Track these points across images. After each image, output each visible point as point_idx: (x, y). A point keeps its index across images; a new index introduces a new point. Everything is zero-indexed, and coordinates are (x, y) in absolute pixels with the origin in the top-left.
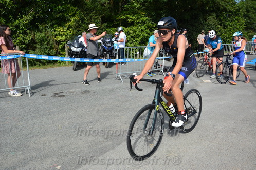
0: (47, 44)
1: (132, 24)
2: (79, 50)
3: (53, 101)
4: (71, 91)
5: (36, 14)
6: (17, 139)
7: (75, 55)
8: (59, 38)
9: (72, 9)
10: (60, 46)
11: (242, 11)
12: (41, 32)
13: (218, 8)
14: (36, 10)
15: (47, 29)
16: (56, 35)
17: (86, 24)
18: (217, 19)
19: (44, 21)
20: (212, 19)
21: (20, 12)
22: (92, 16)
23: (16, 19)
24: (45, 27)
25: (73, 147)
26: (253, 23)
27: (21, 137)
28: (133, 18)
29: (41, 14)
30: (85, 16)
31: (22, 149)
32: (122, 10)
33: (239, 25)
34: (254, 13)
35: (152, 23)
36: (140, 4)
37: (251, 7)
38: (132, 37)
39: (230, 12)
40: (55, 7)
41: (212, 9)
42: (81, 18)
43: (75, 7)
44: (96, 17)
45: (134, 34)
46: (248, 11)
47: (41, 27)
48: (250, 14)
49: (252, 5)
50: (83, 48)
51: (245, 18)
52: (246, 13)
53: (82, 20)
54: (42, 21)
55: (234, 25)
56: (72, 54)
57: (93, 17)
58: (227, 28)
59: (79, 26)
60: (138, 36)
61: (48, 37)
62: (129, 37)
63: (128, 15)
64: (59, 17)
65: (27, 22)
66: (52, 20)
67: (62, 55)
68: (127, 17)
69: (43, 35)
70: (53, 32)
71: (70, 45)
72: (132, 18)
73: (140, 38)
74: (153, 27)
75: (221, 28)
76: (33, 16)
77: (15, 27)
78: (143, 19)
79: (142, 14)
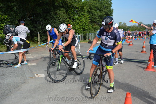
11: (86, 8)
13: (67, 4)
18: (66, 13)
20: (62, 13)
26: (96, 18)
33: (85, 19)
34: (95, 10)
37: (93, 6)
39: (77, 8)
41: (61, 5)
46: (91, 9)
48: (93, 11)
49: (93, 4)
51: (89, 14)
52: (90, 10)
55: (81, 19)
58: (75, 21)
75: (71, 21)
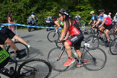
0: (43, 19)
1: (83, 10)
2: (49, 22)
4: (35, 40)
5: (38, 6)
9: (54, 4)
12: (41, 14)
14: (38, 5)
15: (43, 13)
16: (47, 15)
21: (32, 6)
22: (63, 7)
23: (30, 8)
28: (84, 7)
29: (40, 6)
30: (60, 7)
32: (79, 3)
35: (94, 10)
38: (83, 16)
40: (47, 3)
42: (58, 8)
43: (56, 2)
44: (66, 7)
45: (84, 15)
47: (41, 11)
50: (51, 21)
54: (41, 9)
57: (64, 7)
59: (57, 11)
60: (86, 16)
61: (43, 16)
62: (81, 16)
63: (81, 6)
64: (48, 7)
65: (35, 10)
66: (45, 9)
69: (41, 15)
71: (46, 20)
73: (87, 17)
76: (37, 7)
77: (30, 12)
78: (89, 7)
79: (89, 5)
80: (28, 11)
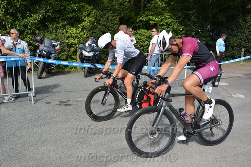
1: (155, 25)
2: (91, 54)
3: (58, 109)
4: (78, 99)
5: (46, 12)
6: (15, 147)
7: (86, 60)
8: (71, 41)
9: (87, 8)
10: (72, 49)
12: (51, 33)
14: (46, 8)
15: (59, 31)
16: (68, 37)
17: (102, 25)
19: (55, 21)
21: (29, 10)
22: (109, 16)
23: (24, 17)
24: (56, 27)
25: (72, 159)
27: (19, 145)
28: (157, 19)
29: (51, 12)
30: (101, 16)
31: (18, 158)
32: (144, 10)
35: (178, 26)
36: (165, 3)
40: (68, 5)
42: (96, 19)
43: (91, 5)
44: (114, 18)
47: (51, 27)
50: (95, 53)
53: (98, 21)
54: (54, 20)
56: (83, 59)
57: (110, 18)
59: (95, 27)
61: (59, 39)
63: (150, 15)
64: (72, 17)
65: (36, 21)
66: (64, 20)
67: (74, 59)
68: (149, 18)
69: (54, 36)
70: (65, 33)
71: (82, 49)
72: (155, 19)
74: (179, 30)
76: (43, 15)
77: (23, 26)
78: (168, 20)
79: (167, 14)
80: (17, 23)
